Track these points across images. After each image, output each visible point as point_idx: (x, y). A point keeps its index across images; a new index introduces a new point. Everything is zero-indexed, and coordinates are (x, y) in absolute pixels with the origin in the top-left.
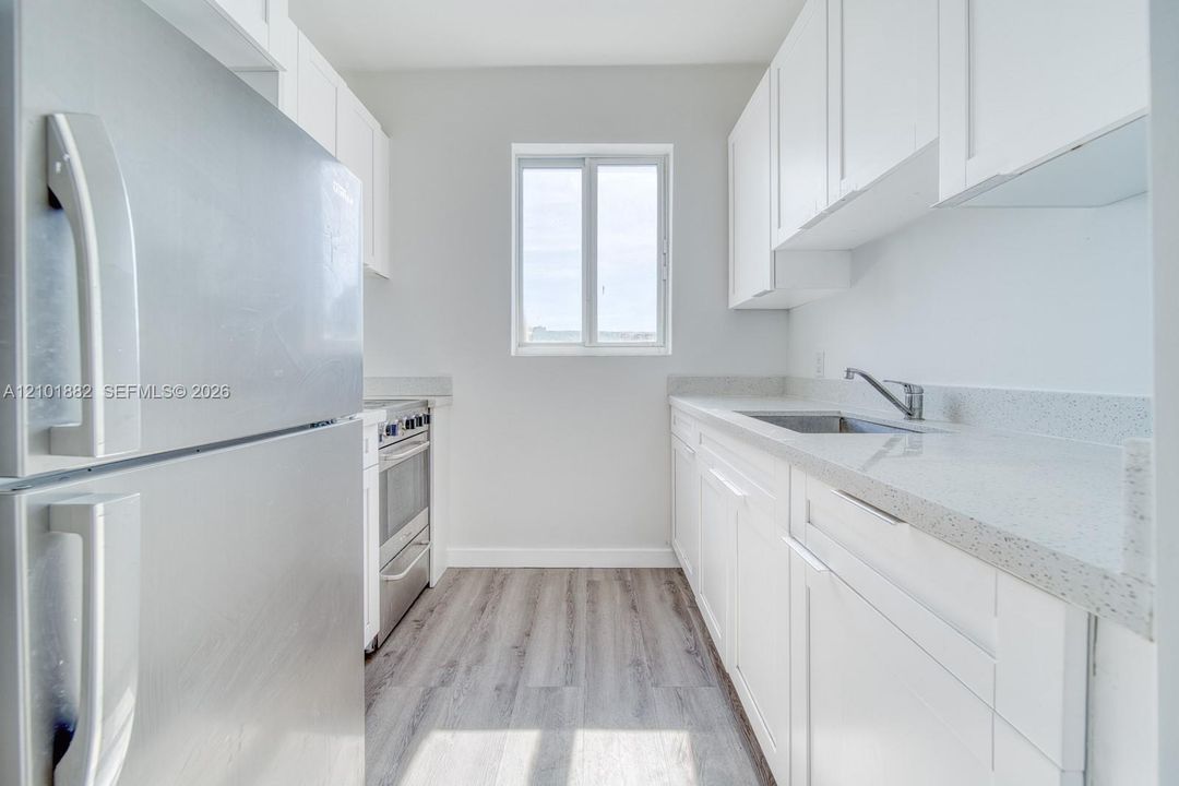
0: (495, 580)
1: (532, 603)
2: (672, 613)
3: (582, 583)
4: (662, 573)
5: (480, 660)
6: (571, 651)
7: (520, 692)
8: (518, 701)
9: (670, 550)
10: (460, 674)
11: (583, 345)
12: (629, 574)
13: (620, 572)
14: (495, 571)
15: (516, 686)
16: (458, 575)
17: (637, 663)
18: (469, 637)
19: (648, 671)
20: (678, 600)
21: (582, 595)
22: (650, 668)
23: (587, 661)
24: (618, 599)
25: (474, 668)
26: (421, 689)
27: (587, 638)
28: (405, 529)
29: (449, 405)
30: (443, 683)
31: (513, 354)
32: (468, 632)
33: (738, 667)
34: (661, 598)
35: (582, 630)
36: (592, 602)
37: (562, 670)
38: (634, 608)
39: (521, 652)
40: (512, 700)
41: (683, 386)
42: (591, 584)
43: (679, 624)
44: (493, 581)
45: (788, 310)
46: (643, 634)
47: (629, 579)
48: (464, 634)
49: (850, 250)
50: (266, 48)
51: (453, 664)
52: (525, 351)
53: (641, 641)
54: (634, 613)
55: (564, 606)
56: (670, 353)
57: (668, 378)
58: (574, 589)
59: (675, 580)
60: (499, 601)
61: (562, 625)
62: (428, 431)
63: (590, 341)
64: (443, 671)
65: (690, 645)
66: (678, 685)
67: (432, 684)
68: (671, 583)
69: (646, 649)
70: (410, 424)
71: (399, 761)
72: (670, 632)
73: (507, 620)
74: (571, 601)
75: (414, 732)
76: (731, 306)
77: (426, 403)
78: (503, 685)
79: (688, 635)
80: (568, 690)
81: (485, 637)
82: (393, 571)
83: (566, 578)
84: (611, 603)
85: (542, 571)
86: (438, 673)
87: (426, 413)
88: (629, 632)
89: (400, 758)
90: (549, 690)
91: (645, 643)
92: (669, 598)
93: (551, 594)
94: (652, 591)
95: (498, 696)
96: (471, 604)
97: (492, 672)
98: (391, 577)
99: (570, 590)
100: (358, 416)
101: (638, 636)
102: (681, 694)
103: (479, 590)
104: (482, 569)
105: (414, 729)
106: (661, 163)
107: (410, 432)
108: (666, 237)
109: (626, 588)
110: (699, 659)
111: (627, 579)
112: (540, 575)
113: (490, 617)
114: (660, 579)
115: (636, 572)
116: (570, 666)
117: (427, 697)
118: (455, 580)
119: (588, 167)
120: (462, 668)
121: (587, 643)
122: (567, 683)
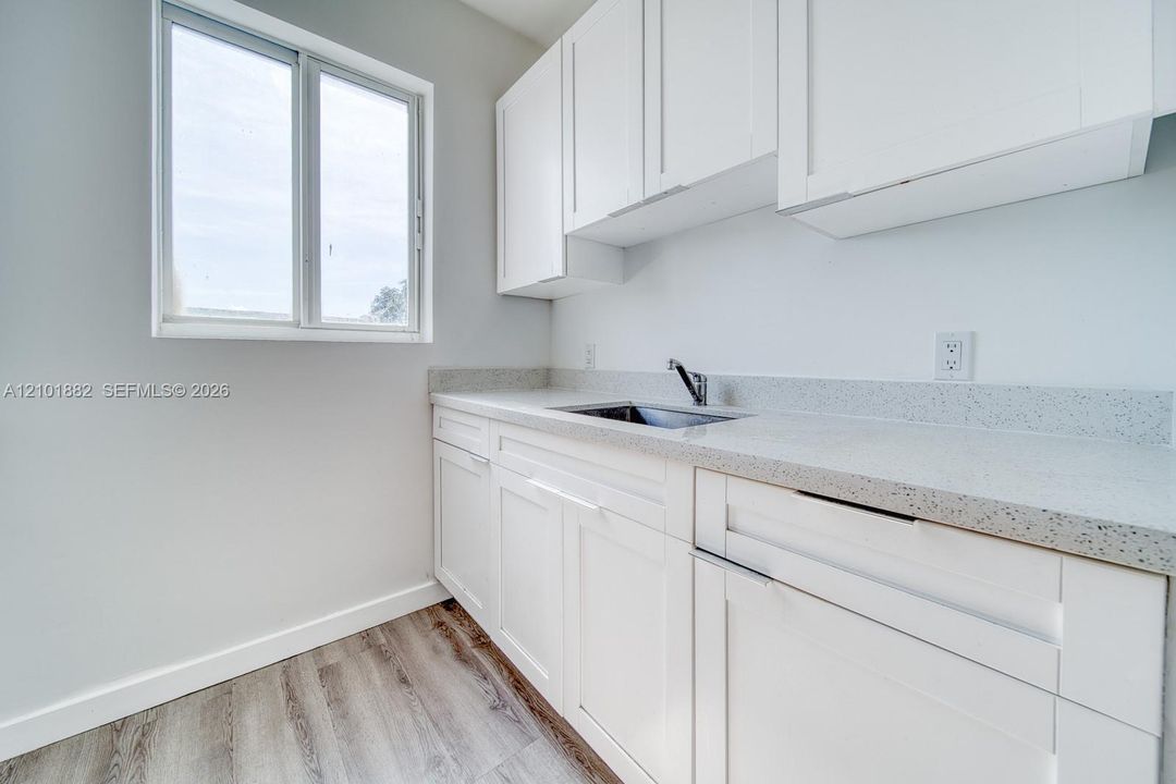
2: (456, 665)
3: (310, 676)
4: (425, 615)
9: (431, 583)
12: (381, 635)
13: (366, 635)
17: (435, 762)
19: (453, 766)
20: (457, 644)
21: (315, 698)
22: (455, 759)
24: (376, 678)
27: (346, 763)
31: (154, 334)
33: (581, 707)
34: (436, 650)
35: (332, 754)
36: (336, 701)
38: (404, 681)
41: (446, 380)
42: (327, 673)
43: (468, 676)
45: (551, 301)
46: (429, 715)
47: (383, 641)
49: (624, 248)
52: (172, 330)
53: (430, 724)
54: (405, 690)
55: (289, 730)
56: (429, 340)
57: (427, 372)
58: (298, 694)
59: (444, 619)
63: (310, 321)
65: (493, 697)
66: (497, 763)
68: (440, 624)
69: (441, 733)
72: (461, 691)
74: (298, 716)
76: (499, 292)
79: (486, 686)
83: (278, 680)
84: (367, 688)
88: (409, 721)
91: (436, 725)
92: (445, 646)
93: (254, 720)
94: (423, 650)
99: (290, 698)
101: (423, 719)
102: (505, 771)
106: (414, 102)
108: (421, 196)
109: (383, 656)
110: (509, 712)
111: (379, 642)
114: (426, 625)
115: (389, 627)
119: (305, 68)
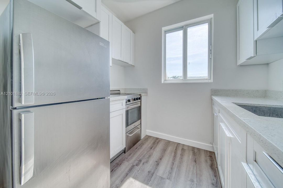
0: (157, 141)
1: (164, 150)
2: (209, 167)
3: (180, 148)
4: (208, 153)
5: (147, 162)
6: (172, 168)
7: (154, 175)
8: (153, 178)
9: (212, 145)
10: (141, 164)
11: (183, 80)
13: (193, 148)
14: (157, 139)
15: (153, 173)
16: (148, 137)
17: (192, 181)
18: (146, 154)
20: (212, 164)
21: (179, 152)
22: (196, 184)
23: (176, 174)
24: (191, 157)
25: (145, 164)
26: (132, 165)
27: (178, 166)
28: (134, 124)
29: (147, 95)
30: (137, 165)
31: (162, 83)
32: (146, 153)
34: (206, 161)
35: (177, 163)
36: (182, 155)
37: (167, 173)
38: (195, 161)
39: (158, 163)
40: (152, 177)
42: (183, 149)
43: (211, 172)
44: (156, 141)
45: (268, 64)
47: (196, 151)
48: (145, 153)
50: (96, 18)
51: (140, 161)
52: (167, 82)
53: (196, 173)
54: (195, 163)
55: (173, 154)
56: (212, 82)
57: (211, 90)
58: (177, 150)
59: (213, 156)
60: (156, 147)
61: (171, 159)
62: (141, 101)
63: (185, 79)
64: (138, 162)
65: (214, 182)
67: (134, 164)
68: (211, 157)
69: (197, 177)
70: (134, 100)
71: (122, 182)
72: (206, 173)
73: (156, 154)
74: (175, 153)
75: (127, 176)
76: (238, 65)
77: (140, 95)
78: (150, 172)
79: (214, 178)
80: (168, 181)
81: (150, 156)
82: (130, 134)
83: (176, 145)
84: (188, 157)
85: (169, 142)
86: (137, 162)
87: (140, 97)
88: (192, 169)
89: (122, 181)
90: (162, 178)
91: (197, 175)
92: (209, 162)
93: (170, 149)
94: (203, 158)
95: (148, 174)
96: (149, 146)
97: (149, 167)
98: (129, 135)
99: (176, 149)
100: (109, 97)
101: (195, 171)
103: (152, 143)
104: (154, 137)
105: (127, 174)
106: (210, 22)
107: (135, 102)
109: (194, 154)
111: (195, 151)
112: (168, 143)
113: (153, 151)
116: (170, 173)
117: (132, 167)
118: (147, 138)
119: (184, 29)
120: (142, 163)
121: (177, 168)
122: (168, 178)
